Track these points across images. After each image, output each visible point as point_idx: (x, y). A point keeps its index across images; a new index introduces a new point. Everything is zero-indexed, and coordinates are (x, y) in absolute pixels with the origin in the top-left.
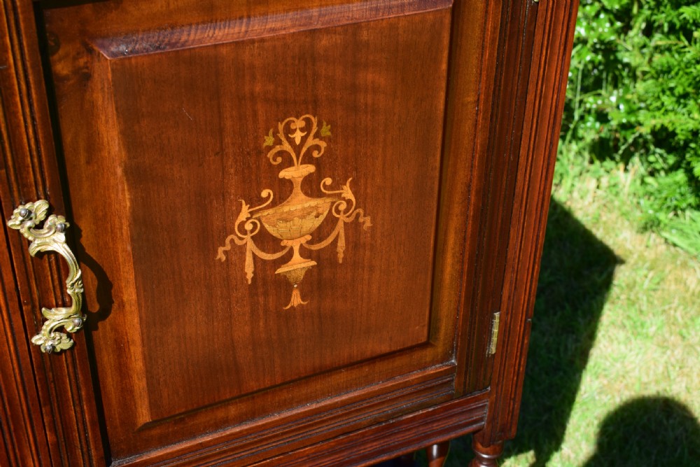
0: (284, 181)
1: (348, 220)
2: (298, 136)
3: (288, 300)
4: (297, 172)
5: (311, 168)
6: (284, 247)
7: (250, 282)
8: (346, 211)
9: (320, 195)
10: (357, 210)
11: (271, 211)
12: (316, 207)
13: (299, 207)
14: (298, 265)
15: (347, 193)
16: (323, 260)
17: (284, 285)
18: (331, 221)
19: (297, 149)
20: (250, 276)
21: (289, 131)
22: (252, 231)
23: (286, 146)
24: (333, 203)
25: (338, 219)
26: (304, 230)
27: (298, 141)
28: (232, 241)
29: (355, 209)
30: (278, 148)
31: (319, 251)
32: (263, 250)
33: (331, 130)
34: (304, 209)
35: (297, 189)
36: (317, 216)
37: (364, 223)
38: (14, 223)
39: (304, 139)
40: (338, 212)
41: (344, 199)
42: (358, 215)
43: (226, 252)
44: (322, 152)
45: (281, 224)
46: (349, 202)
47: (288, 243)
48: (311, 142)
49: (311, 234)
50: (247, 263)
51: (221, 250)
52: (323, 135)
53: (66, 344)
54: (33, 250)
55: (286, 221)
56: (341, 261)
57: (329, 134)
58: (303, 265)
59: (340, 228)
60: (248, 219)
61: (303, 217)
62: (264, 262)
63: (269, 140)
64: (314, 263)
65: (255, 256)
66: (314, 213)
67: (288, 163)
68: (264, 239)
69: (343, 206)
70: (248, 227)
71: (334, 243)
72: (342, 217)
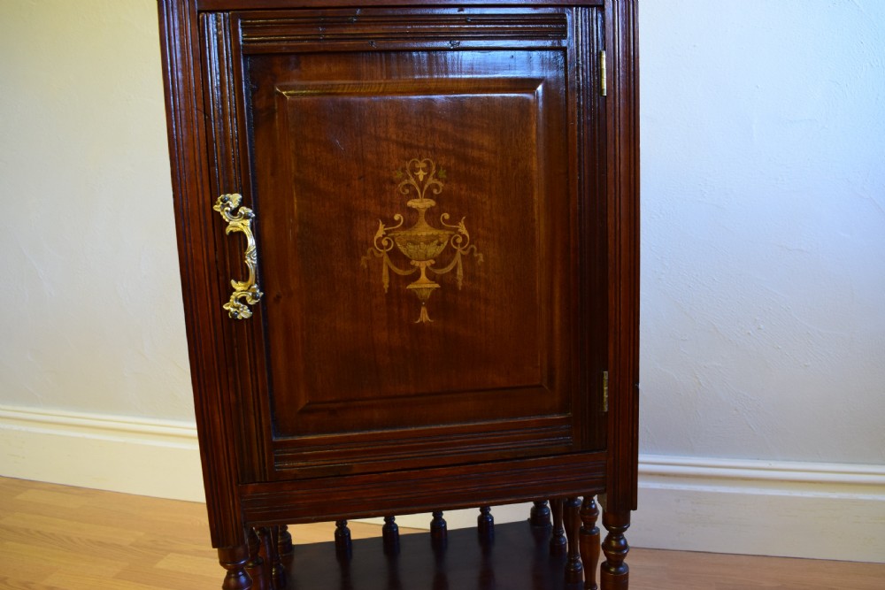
0: (411, 209)
1: (464, 253)
2: (421, 174)
3: (418, 316)
4: (421, 204)
5: (432, 203)
6: (413, 267)
7: (386, 291)
8: (463, 244)
9: (441, 227)
10: (472, 246)
11: (402, 233)
12: (437, 237)
13: (424, 234)
14: (424, 285)
15: (463, 229)
16: (446, 285)
17: (414, 301)
18: (450, 251)
19: (421, 185)
20: (386, 286)
21: (414, 170)
22: (388, 247)
23: (413, 181)
24: (451, 236)
25: (455, 250)
26: (429, 255)
27: (421, 178)
28: (372, 252)
29: (470, 244)
30: (406, 182)
31: (442, 276)
32: (397, 265)
33: (446, 174)
34: (427, 236)
35: (422, 218)
36: (439, 244)
37: (478, 257)
38: (217, 207)
39: (426, 177)
40: (456, 244)
41: (460, 233)
42: (472, 250)
43: (368, 262)
44: (441, 191)
45: (411, 246)
46: (464, 237)
47: (417, 264)
48: (431, 181)
49: (435, 259)
50: (384, 274)
51: (363, 258)
52: (440, 176)
53: (245, 313)
54: (228, 230)
55: (414, 243)
56: (460, 288)
57: (445, 176)
58: (429, 286)
60: (384, 236)
61: (427, 243)
62: (397, 276)
63: (399, 175)
64: (437, 286)
65: (390, 271)
66: (436, 242)
67: (415, 195)
68: (396, 255)
69: (460, 240)
70: (385, 243)
71: (454, 271)
72: (459, 249)
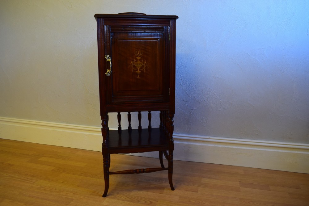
0: (137, 59)
2: (139, 53)
3: (137, 77)
5: (140, 58)
9: (142, 62)
10: (147, 65)
11: (135, 63)
12: (141, 64)
13: (139, 63)
14: (139, 72)
15: (145, 63)
17: (137, 74)
18: (143, 66)
20: (132, 71)
21: (138, 52)
23: (137, 54)
31: (142, 70)
33: (143, 53)
35: (139, 60)
37: (148, 67)
38: (105, 57)
39: (139, 54)
44: (142, 56)
45: (136, 65)
47: (138, 68)
48: (140, 54)
49: (140, 67)
51: (129, 67)
53: (109, 75)
54: (107, 61)
56: (145, 73)
59: (144, 67)
60: (132, 63)
61: (139, 65)
63: (135, 53)
64: (141, 72)
65: (133, 69)
67: (138, 57)
68: (134, 66)
69: (145, 64)
71: (144, 69)
72: (145, 66)
